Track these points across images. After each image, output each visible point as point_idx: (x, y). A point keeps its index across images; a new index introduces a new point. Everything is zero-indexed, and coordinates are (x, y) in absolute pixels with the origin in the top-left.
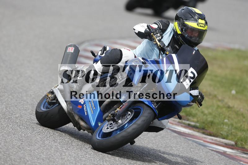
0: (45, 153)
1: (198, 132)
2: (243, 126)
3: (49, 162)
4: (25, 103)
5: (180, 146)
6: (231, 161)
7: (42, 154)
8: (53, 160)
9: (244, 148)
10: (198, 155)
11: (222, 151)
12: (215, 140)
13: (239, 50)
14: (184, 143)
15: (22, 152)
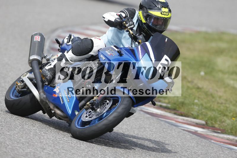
0: (24, 137)
1: (170, 112)
2: (212, 106)
3: (29, 146)
4: (3, 89)
5: (153, 127)
6: (202, 140)
7: (21, 138)
8: (32, 143)
9: (214, 127)
10: (171, 135)
11: (193, 131)
12: (187, 119)
13: (206, 33)
14: (157, 124)
15: (3, 136)
